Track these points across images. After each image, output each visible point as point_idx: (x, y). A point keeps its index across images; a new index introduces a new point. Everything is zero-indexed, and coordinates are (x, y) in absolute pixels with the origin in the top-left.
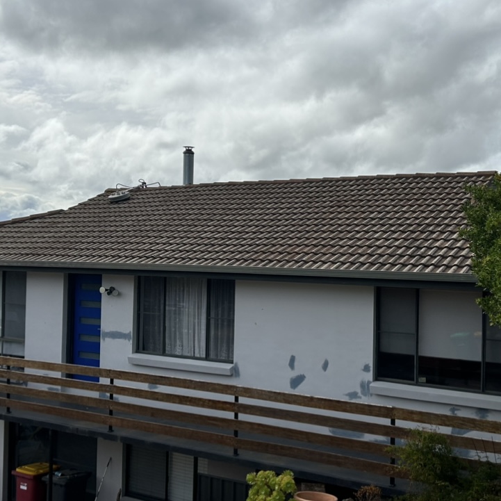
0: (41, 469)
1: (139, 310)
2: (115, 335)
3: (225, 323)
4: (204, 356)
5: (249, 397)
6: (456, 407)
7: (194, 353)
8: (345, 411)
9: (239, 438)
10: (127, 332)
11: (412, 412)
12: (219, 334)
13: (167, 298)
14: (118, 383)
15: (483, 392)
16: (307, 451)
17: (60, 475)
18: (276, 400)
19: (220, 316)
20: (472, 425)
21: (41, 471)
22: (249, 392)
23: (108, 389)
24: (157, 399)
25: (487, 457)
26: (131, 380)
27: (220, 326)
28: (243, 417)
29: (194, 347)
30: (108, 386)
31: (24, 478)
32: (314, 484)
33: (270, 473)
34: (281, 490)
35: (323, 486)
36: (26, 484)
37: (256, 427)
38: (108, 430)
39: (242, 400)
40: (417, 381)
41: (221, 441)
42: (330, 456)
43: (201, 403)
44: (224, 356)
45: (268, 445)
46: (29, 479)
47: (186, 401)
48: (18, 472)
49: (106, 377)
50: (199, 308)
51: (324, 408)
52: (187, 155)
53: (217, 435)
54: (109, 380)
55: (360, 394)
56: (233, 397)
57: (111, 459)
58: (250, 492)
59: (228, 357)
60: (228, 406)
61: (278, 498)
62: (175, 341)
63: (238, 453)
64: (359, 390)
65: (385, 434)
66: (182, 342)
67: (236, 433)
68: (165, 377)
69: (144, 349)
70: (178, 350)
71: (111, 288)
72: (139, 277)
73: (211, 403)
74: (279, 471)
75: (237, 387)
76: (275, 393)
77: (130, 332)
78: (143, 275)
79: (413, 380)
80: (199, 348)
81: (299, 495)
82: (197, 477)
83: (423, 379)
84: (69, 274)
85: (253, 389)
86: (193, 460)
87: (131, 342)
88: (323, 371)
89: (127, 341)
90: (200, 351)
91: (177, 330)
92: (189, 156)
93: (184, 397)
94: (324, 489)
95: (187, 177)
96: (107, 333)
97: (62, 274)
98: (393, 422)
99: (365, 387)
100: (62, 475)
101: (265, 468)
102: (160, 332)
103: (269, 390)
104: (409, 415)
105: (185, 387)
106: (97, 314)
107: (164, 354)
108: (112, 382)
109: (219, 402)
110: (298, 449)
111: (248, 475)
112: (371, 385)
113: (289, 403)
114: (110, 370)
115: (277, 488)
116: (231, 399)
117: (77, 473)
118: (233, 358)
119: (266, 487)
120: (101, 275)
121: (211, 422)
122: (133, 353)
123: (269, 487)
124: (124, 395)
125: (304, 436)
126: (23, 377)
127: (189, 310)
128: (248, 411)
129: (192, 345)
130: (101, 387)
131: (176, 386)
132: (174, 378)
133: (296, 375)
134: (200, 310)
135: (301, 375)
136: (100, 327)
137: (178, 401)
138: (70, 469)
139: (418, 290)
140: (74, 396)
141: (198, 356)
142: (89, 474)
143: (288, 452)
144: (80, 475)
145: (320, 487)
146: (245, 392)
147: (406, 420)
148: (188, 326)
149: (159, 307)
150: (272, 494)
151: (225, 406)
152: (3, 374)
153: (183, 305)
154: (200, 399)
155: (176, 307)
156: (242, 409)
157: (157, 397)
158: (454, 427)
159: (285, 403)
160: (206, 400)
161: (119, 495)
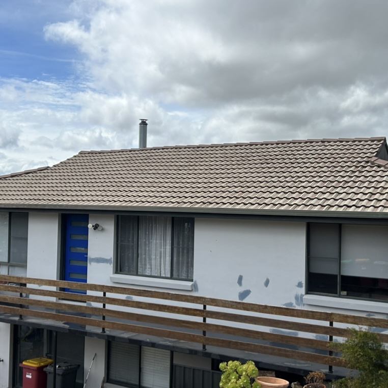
0: (42, 362)
1: (117, 241)
2: (99, 260)
3: (185, 251)
4: (169, 276)
5: (215, 306)
6: (371, 313)
7: (160, 274)
8: (293, 316)
9: (206, 337)
10: (108, 258)
11: (347, 317)
12: (180, 259)
13: (139, 232)
14: (108, 295)
16: (262, 346)
19: (181, 246)
21: (42, 364)
22: (214, 302)
23: (101, 300)
26: (121, 293)
27: (181, 253)
28: (209, 321)
29: (160, 269)
30: (102, 297)
31: (29, 369)
32: (266, 372)
33: (237, 363)
34: (247, 375)
35: (274, 373)
36: (31, 374)
37: (221, 328)
38: (101, 331)
39: (209, 308)
40: (340, 293)
41: (192, 339)
42: (280, 350)
43: (177, 310)
44: (184, 275)
45: (230, 342)
46: (33, 370)
47: (165, 309)
48: (25, 365)
49: (100, 291)
50: (165, 240)
51: (276, 314)
52: (142, 125)
53: (190, 335)
54: (103, 293)
55: (294, 304)
56: (202, 306)
57: (96, 354)
58: (222, 377)
59: (188, 276)
60: (198, 312)
61: (245, 381)
62: (145, 265)
63: (206, 348)
64: (294, 302)
65: (326, 333)
66: (151, 265)
67: (204, 333)
68: (147, 291)
69: (121, 271)
70: (148, 272)
71: (96, 224)
72: (118, 216)
73: (184, 310)
74: (243, 362)
75: (205, 298)
76: (236, 302)
77: (111, 258)
78: (120, 214)
79: (337, 293)
80: (165, 270)
81: (258, 379)
82: (172, 367)
83: (345, 293)
84: (62, 214)
85: (218, 300)
86: (169, 354)
87: (112, 265)
88: (265, 287)
89: (109, 264)
90: (165, 272)
91: (147, 257)
92: (144, 126)
93: (163, 306)
94: (274, 375)
95: (142, 142)
96: (93, 259)
97: (57, 214)
98: (331, 324)
99: (299, 299)
100: (59, 367)
101: (233, 359)
102: (133, 258)
103: (231, 300)
104: (345, 319)
106: (85, 244)
107: (137, 275)
108: (105, 294)
109: (191, 309)
110: (255, 345)
111: (221, 364)
112: (304, 297)
113: (248, 310)
114: (103, 286)
115: (244, 373)
116: (201, 307)
117: (70, 366)
118: (192, 277)
119: (235, 373)
120: (88, 215)
121: (184, 324)
122: (113, 273)
123: (237, 373)
124: (115, 304)
125: (259, 335)
126: (34, 291)
127: (156, 242)
128: (214, 316)
129: (159, 268)
130: (96, 299)
131: (156, 297)
132: (155, 292)
133: (244, 290)
134: (165, 241)
135: (247, 290)
136: (87, 254)
137: (158, 308)
138: (64, 363)
139: (340, 225)
140: (74, 305)
141: (164, 276)
142: (79, 366)
143: (246, 347)
144: (72, 367)
145: (271, 374)
146: (212, 302)
147: (342, 322)
148: (156, 253)
149: (133, 238)
150: (240, 378)
151: (195, 312)
152: (17, 290)
153: (152, 237)
154: (176, 307)
155: (145, 239)
156: (209, 315)
157: (141, 306)
158: (380, 327)
159: (244, 310)
160: (180, 308)
161: (103, 382)
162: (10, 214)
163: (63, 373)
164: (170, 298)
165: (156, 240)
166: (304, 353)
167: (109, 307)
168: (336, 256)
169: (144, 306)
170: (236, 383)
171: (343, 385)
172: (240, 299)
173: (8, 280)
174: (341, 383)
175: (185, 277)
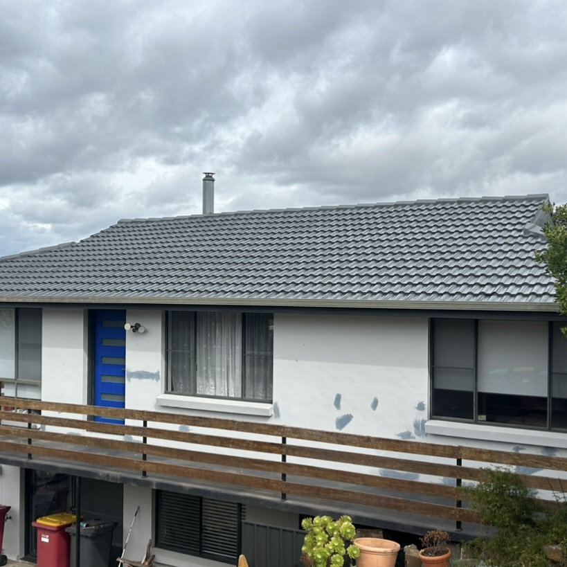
0: (65, 520)
1: (167, 348)
2: (141, 375)
3: (262, 361)
4: (240, 396)
5: (298, 438)
6: (520, 446)
7: (228, 393)
8: (405, 451)
10: (154, 371)
11: (481, 451)
12: (255, 372)
13: (198, 335)
14: (151, 424)
15: (550, 430)
16: (362, 494)
17: (85, 525)
18: (328, 441)
19: (256, 353)
20: (548, 464)
21: (65, 523)
22: (297, 433)
23: (141, 432)
24: (196, 442)
25: (564, 497)
26: (167, 422)
27: (256, 363)
28: (290, 459)
29: (228, 387)
30: (142, 428)
31: (46, 530)
32: (370, 530)
33: (325, 518)
34: (340, 535)
35: (381, 532)
36: (47, 536)
37: (306, 470)
38: (141, 475)
39: (290, 441)
40: (477, 418)
41: (266, 485)
42: (388, 499)
43: (245, 445)
44: (261, 394)
45: (320, 489)
46: (52, 531)
47: (228, 443)
48: (39, 524)
49: (138, 419)
50: (233, 345)
52: (207, 181)
53: (263, 479)
54: (142, 422)
55: (414, 435)
56: (281, 438)
57: (139, 507)
58: (306, 539)
59: (266, 397)
60: (274, 447)
61: (337, 544)
62: (207, 381)
63: (287, 497)
64: (413, 431)
65: (452, 475)
66: (215, 381)
67: (284, 477)
68: (205, 418)
69: (172, 389)
70: (210, 390)
71: (137, 324)
72: (167, 312)
73: (256, 445)
74: (335, 517)
75: (284, 428)
76: (327, 433)
77: (158, 372)
78: (170, 310)
79: (473, 418)
80: (234, 387)
81: (357, 541)
83: (483, 417)
84: (89, 310)
85: (302, 429)
87: (159, 382)
88: (372, 410)
89: (155, 381)
90: (235, 390)
91: (209, 369)
92: (209, 183)
93: (225, 439)
94: (382, 535)
95: (207, 206)
96: (133, 373)
97: (82, 310)
98: (459, 462)
99: (419, 427)
100: (86, 526)
101: (322, 514)
102: (189, 371)
104: (477, 455)
105: (227, 429)
106: (122, 352)
107: (195, 395)
108: (145, 424)
109: (265, 443)
110: (353, 492)
111: (304, 521)
112: (426, 424)
113: (343, 443)
114: (143, 412)
115: (335, 533)
116: (278, 440)
117: (104, 524)
118: (272, 397)
119: (323, 532)
120: (125, 311)
121: (256, 465)
122: (162, 393)
123: (327, 533)
124: (159, 438)
125: (359, 479)
126: (47, 420)
127: (221, 348)
128: (297, 453)
129: (226, 385)
130: (135, 430)
131: (216, 427)
132: (215, 419)
133: (343, 414)
134: (233, 347)
135: (348, 415)
136: (124, 366)
137: (219, 443)
138: (95, 520)
139: (476, 321)
140: (103, 440)
141: (233, 396)
142: (116, 524)
143: (341, 496)
144: (106, 525)
145: (377, 533)
146: (293, 433)
147: (474, 460)
148: (221, 364)
149: (189, 344)
150: (331, 540)
151: (271, 448)
152: (25, 419)
153: (215, 342)
154: (244, 441)
155: (207, 344)
156: (290, 451)
157: (196, 439)
158: (527, 466)
159: (339, 443)
160: (250, 441)
161: (149, 546)
162: (17, 311)
163: (93, 534)
164: (236, 427)
165: (221, 345)
166: (422, 504)
167: (151, 441)
168: (471, 364)
169: (200, 440)
170: (324, 547)
171: (475, 548)
172: (337, 428)
173: (10, 404)
174: (473, 546)
175: (262, 397)
